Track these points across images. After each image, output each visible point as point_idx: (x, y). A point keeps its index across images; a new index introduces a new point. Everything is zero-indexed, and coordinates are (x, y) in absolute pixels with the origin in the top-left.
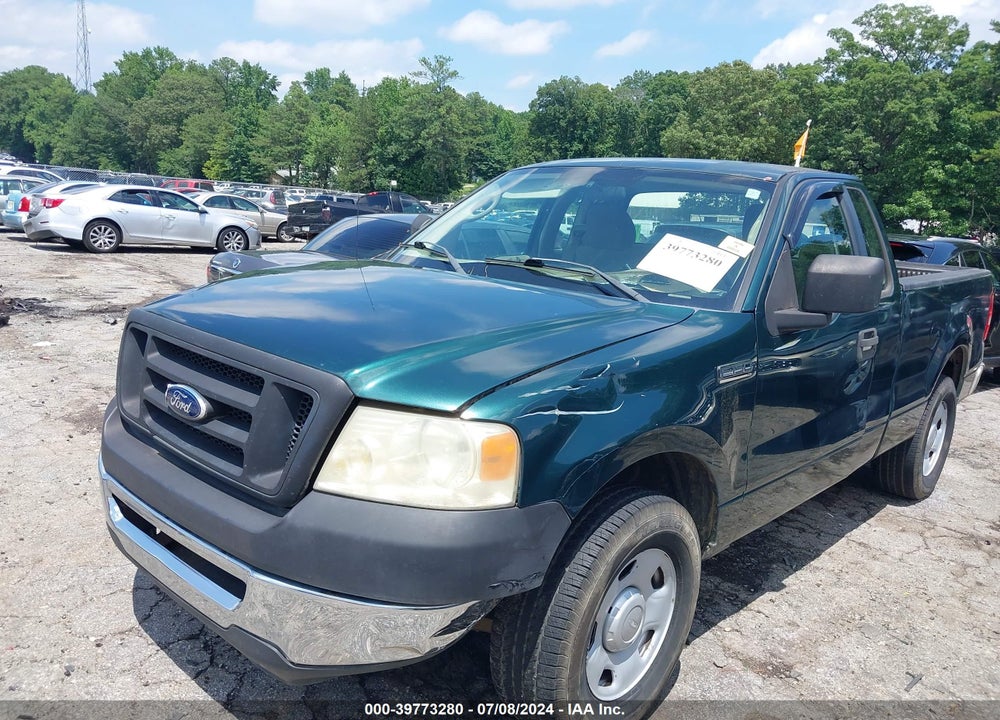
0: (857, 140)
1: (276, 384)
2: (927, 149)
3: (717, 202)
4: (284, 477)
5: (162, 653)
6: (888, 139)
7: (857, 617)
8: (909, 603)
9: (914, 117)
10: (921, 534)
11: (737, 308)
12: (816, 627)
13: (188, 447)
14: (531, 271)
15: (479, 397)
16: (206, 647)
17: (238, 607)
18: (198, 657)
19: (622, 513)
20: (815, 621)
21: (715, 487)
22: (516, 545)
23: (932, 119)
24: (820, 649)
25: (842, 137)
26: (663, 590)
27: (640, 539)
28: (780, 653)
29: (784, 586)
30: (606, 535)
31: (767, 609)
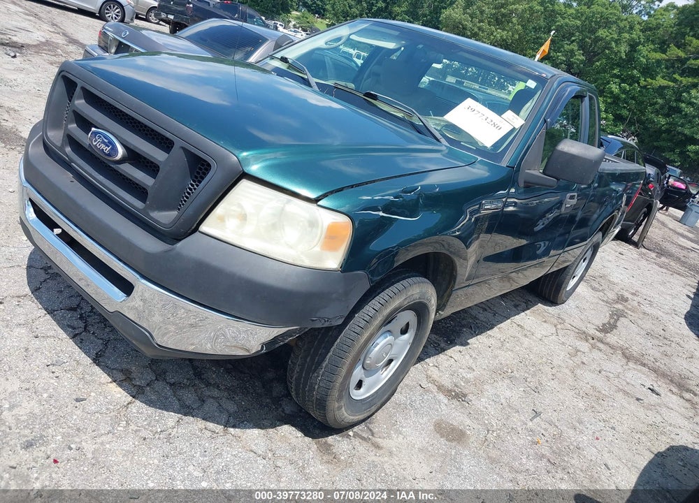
0: (572, 51)
1: (183, 149)
2: (614, 69)
3: (467, 71)
4: (178, 218)
5: (48, 317)
6: (591, 56)
7: (510, 371)
8: (541, 367)
9: (613, 44)
10: (555, 326)
11: (505, 163)
12: (484, 373)
13: (101, 178)
14: (367, 101)
15: (332, 192)
16: (81, 318)
17: (124, 300)
18: (75, 323)
19: (399, 285)
20: (485, 369)
21: (455, 279)
22: (334, 296)
23: (624, 48)
24: (485, 387)
25: (563, 46)
26: (406, 336)
27: (406, 304)
28: (461, 385)
29: (468, 344)
30: (387, 298)
31: (457, 356)
